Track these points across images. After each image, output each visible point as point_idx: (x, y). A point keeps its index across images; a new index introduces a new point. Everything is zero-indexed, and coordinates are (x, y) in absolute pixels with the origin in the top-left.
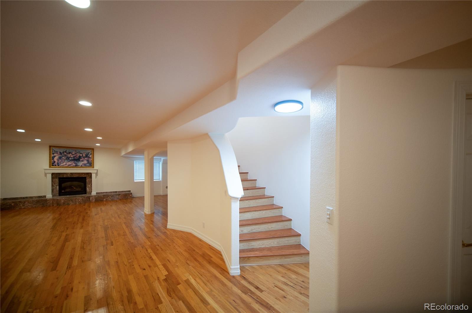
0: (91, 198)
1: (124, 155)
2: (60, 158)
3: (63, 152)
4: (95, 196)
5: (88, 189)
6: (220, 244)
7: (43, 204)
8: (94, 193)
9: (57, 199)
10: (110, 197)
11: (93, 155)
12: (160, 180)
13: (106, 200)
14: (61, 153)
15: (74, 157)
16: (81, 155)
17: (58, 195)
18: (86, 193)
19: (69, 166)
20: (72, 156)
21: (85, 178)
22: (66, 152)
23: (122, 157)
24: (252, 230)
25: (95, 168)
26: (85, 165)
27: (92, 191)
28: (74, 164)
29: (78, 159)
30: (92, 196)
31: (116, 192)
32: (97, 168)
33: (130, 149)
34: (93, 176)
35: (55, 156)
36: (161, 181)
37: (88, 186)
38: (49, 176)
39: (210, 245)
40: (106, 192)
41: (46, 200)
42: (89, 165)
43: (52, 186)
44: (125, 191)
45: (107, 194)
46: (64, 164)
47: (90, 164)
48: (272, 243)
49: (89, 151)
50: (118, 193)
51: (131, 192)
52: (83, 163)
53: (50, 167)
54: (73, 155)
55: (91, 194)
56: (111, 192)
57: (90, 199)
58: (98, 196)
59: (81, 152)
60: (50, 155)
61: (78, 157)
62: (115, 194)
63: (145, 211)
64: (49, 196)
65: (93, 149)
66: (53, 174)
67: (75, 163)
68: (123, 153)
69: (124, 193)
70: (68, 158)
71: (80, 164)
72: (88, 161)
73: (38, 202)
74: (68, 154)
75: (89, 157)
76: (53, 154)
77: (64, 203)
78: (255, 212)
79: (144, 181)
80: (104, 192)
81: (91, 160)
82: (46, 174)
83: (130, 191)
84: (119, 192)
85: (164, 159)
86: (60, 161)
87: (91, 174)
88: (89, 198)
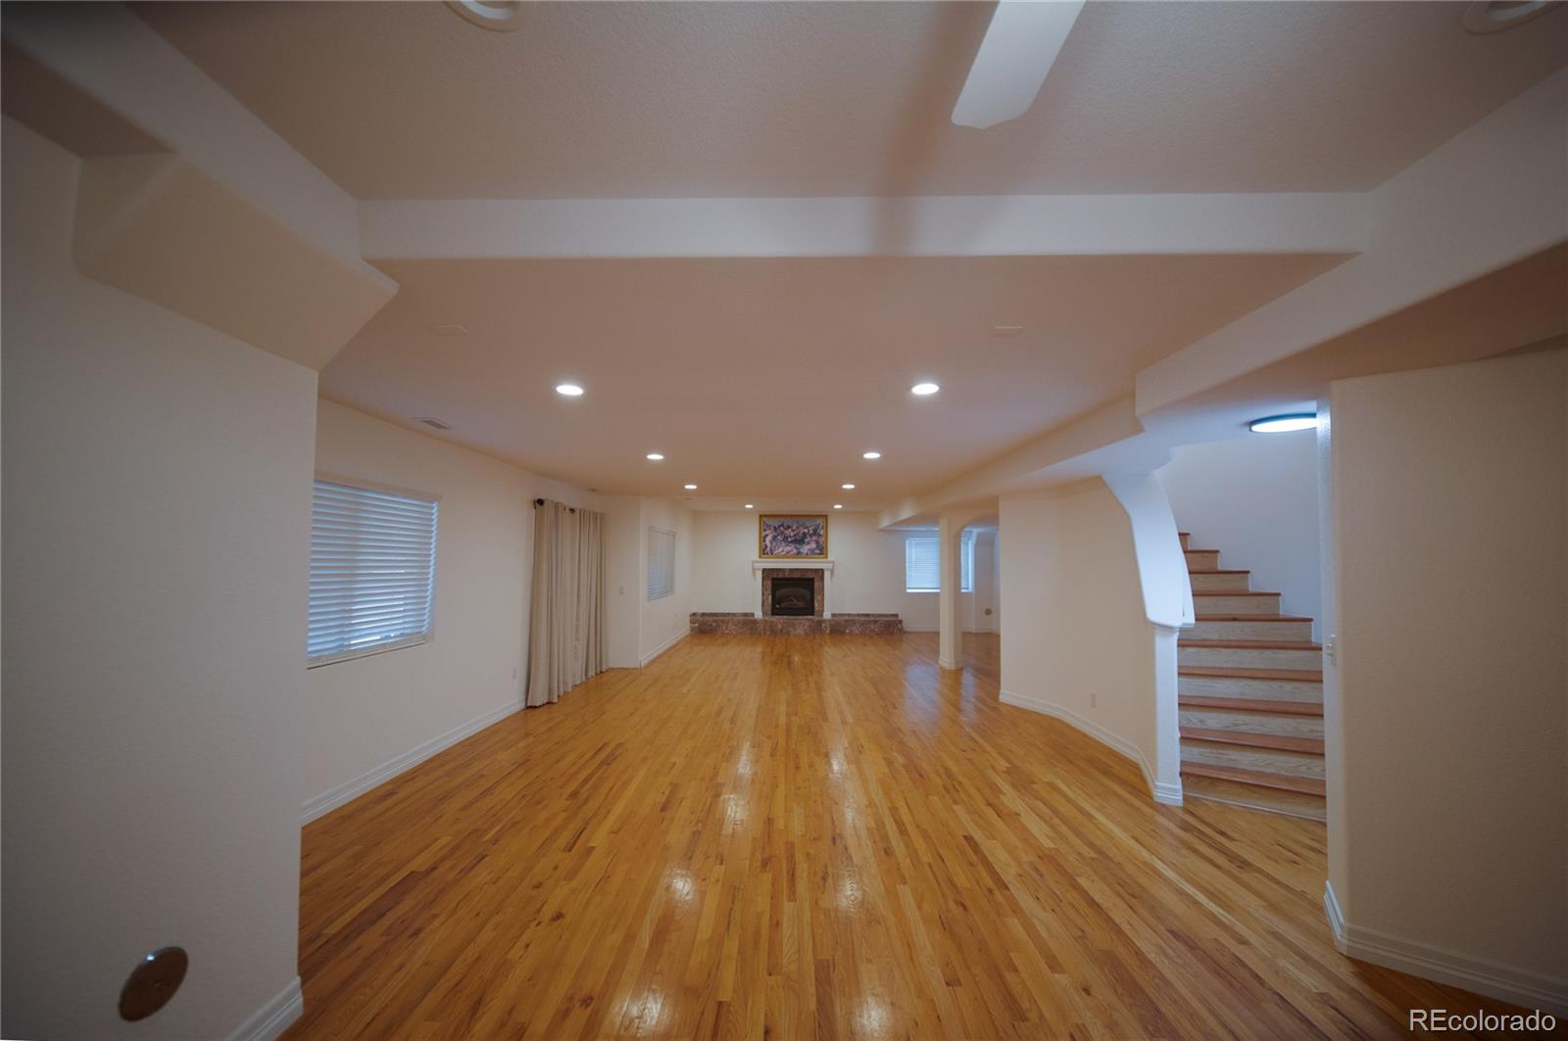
0: (823, 625)
1: (890, 526)
2: (774, 538)
3: (779, 526)
4: (830, 621)
5: (816, 605)
6: (1136, 747)
7: (751, 629)
8: (827, 615)
9: (772, 622)
10: (858, 625)
11: (827, 532)
12: (970, 590)
13: (851, 631)
14: (775, 529)
15: (795, 535)
16: (806, 530)
17: (770, 612)
18: (812, 614)
19: (787, 555)
20: (792, 534)
21: (813, 580)
22: (782, 526)
23: (882, 530)
24: (1236, 725)
25: (829, 559)
26: (812, 551)
27: (823, 611)
28: (795, 551)
29: (799, 541)
30: (825, 621)
31: (868, 615)
32: (833, 559)
33: (906, 513)
34: (827, 575)
35: (767, 535)
36: (971, 593)
37: (817, 597)
38: (759, 574)
39: (1110, 749)
40: (849, 615)
41: (755, 622)
42: (818, 551)
43: (763, 594)
44: (887, 616)
45: (852, 618)
46: (780, 550)
47: (821, 550)
48: (1303, 768)
49: (819, 521)
50: (871, 618)
51: (900, 618)
52: (808, 547)
53: (760, 557)
54: (793, 531)
55: (822, 615)
56: (858, 615)
57: (821, 625)
58: (836, 621)
59: (807, 524)
60: (760, 533)
61: (801, 534)
62: (867, 619)
63: (940, 662)
64: (759, 615)
65: (826, 516)
66: (764, 570)
67: (796, 548)
68: (885, 522)
69: (885, 619)
70: (786, 538)
71: (805, 549)
72: (817, 542)
73: (745, 623)
74: (785, 529)
75: (820, 535)
76: (765, 530)
77: (781, 631)
78: (1250, 682)
79: (938, 591)
80: (845, 615)
81: (822, 540)
82: (754, 570)
83: (897, 615)
84: (873, 615)
85: (979, 534)
86: (774, 544)
87: (822, 570)
88: (820, 623)
